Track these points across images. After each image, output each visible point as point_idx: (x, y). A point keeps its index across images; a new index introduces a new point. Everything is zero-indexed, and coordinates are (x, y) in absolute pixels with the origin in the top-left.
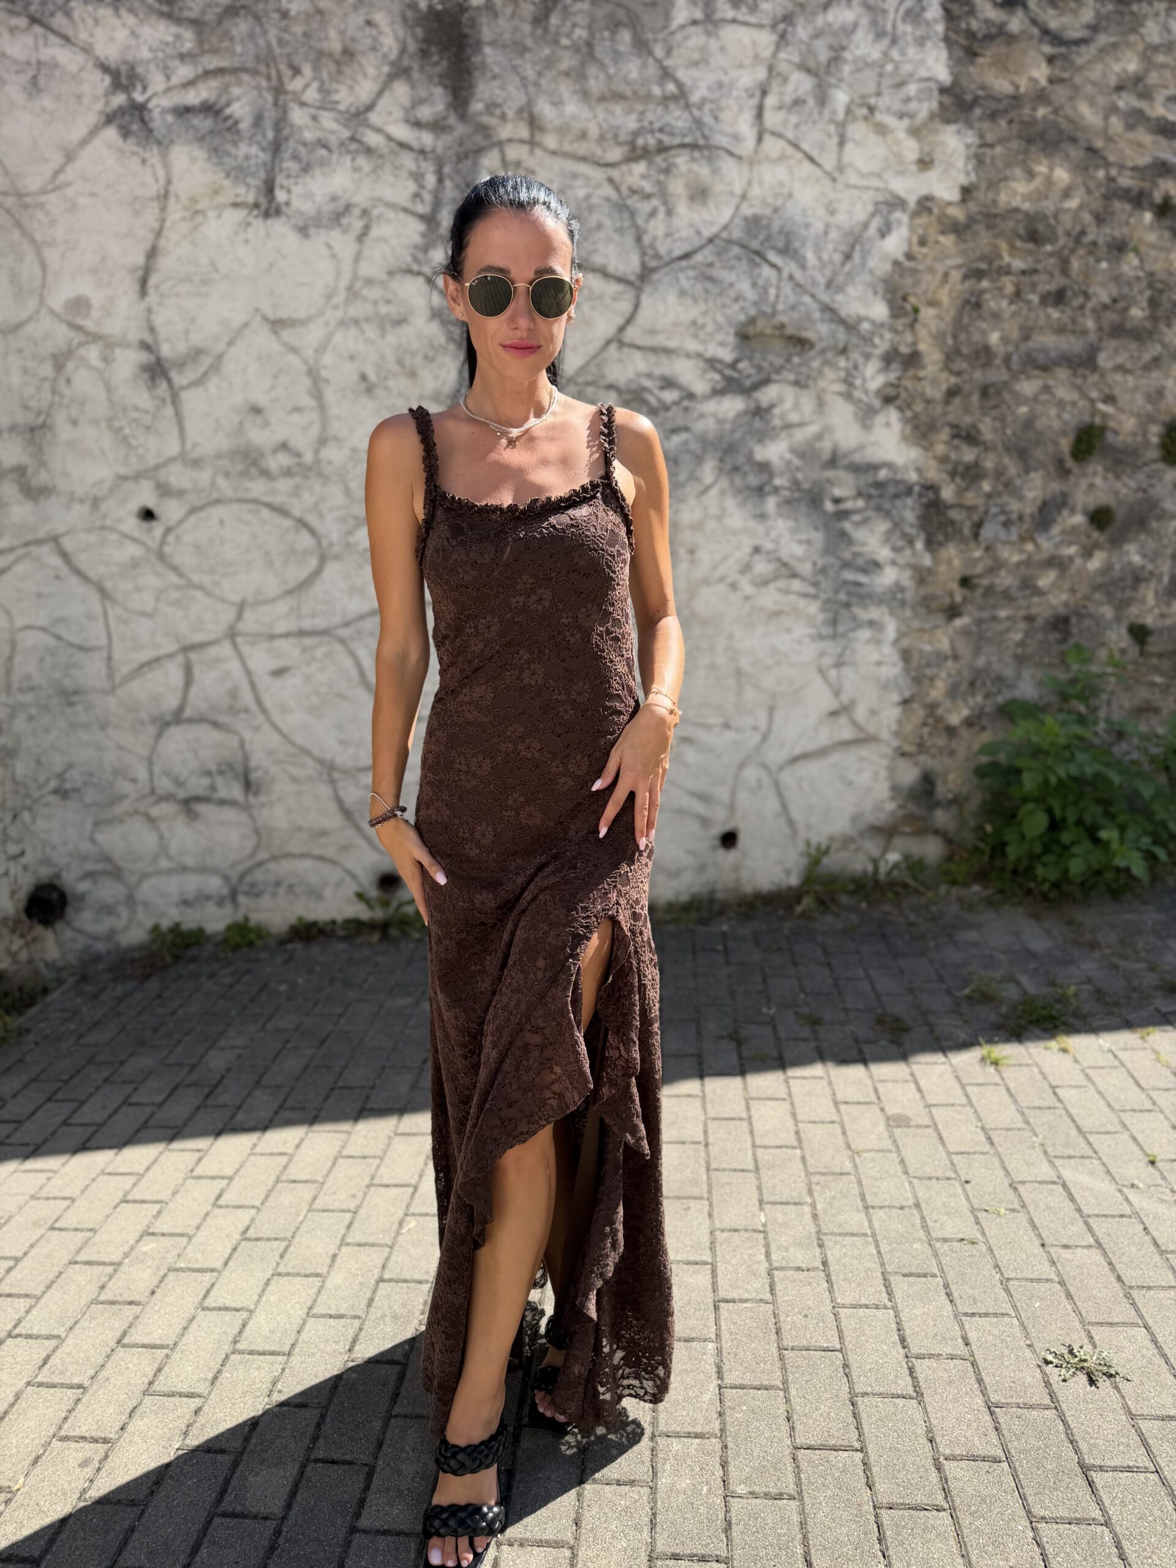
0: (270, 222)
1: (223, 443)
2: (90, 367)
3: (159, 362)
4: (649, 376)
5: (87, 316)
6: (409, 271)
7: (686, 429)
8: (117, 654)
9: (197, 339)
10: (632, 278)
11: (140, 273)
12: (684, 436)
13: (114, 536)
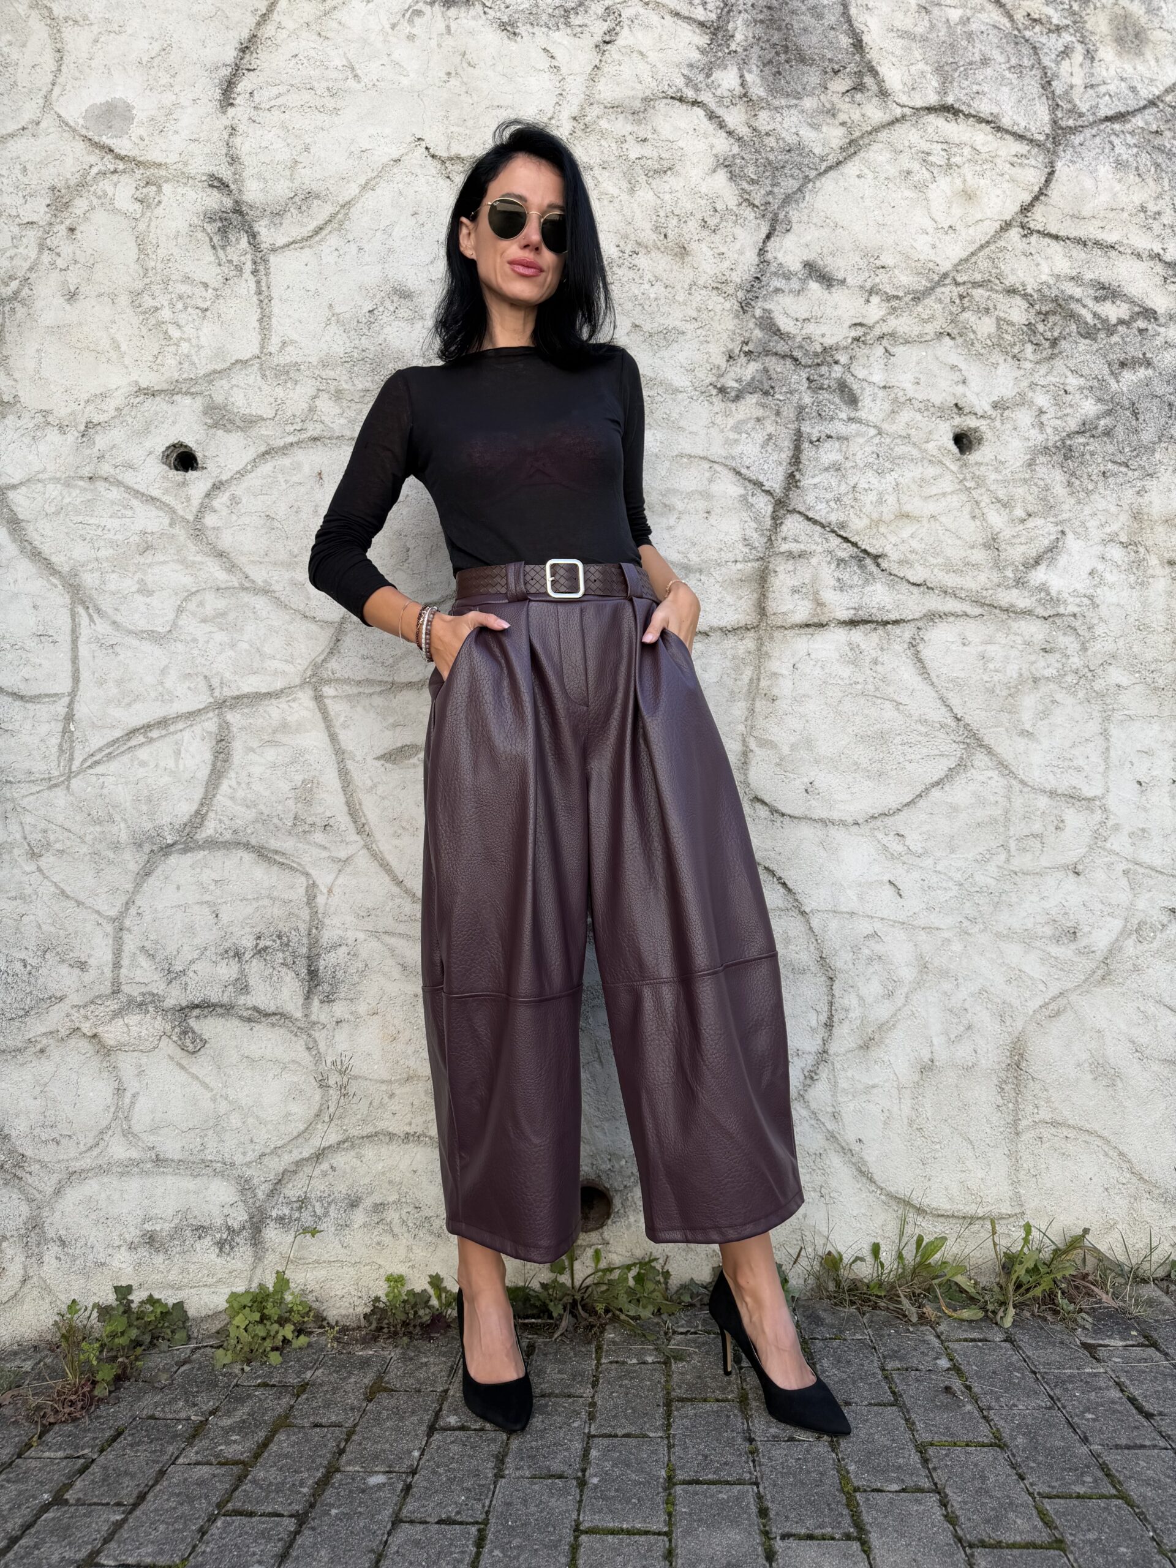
0: (453, 12)
1: (337, 343)
2: (115, 211)
3: (238, 211)
4: (1076, 279)
5: (123, 133)
6: (681, 100)
7: (1148, 364)
8: (82, 710)
9: (307, 177)
10: (1042, 138)
11: (226, 72)
12: (1142, 373)
13: (115, 493)
